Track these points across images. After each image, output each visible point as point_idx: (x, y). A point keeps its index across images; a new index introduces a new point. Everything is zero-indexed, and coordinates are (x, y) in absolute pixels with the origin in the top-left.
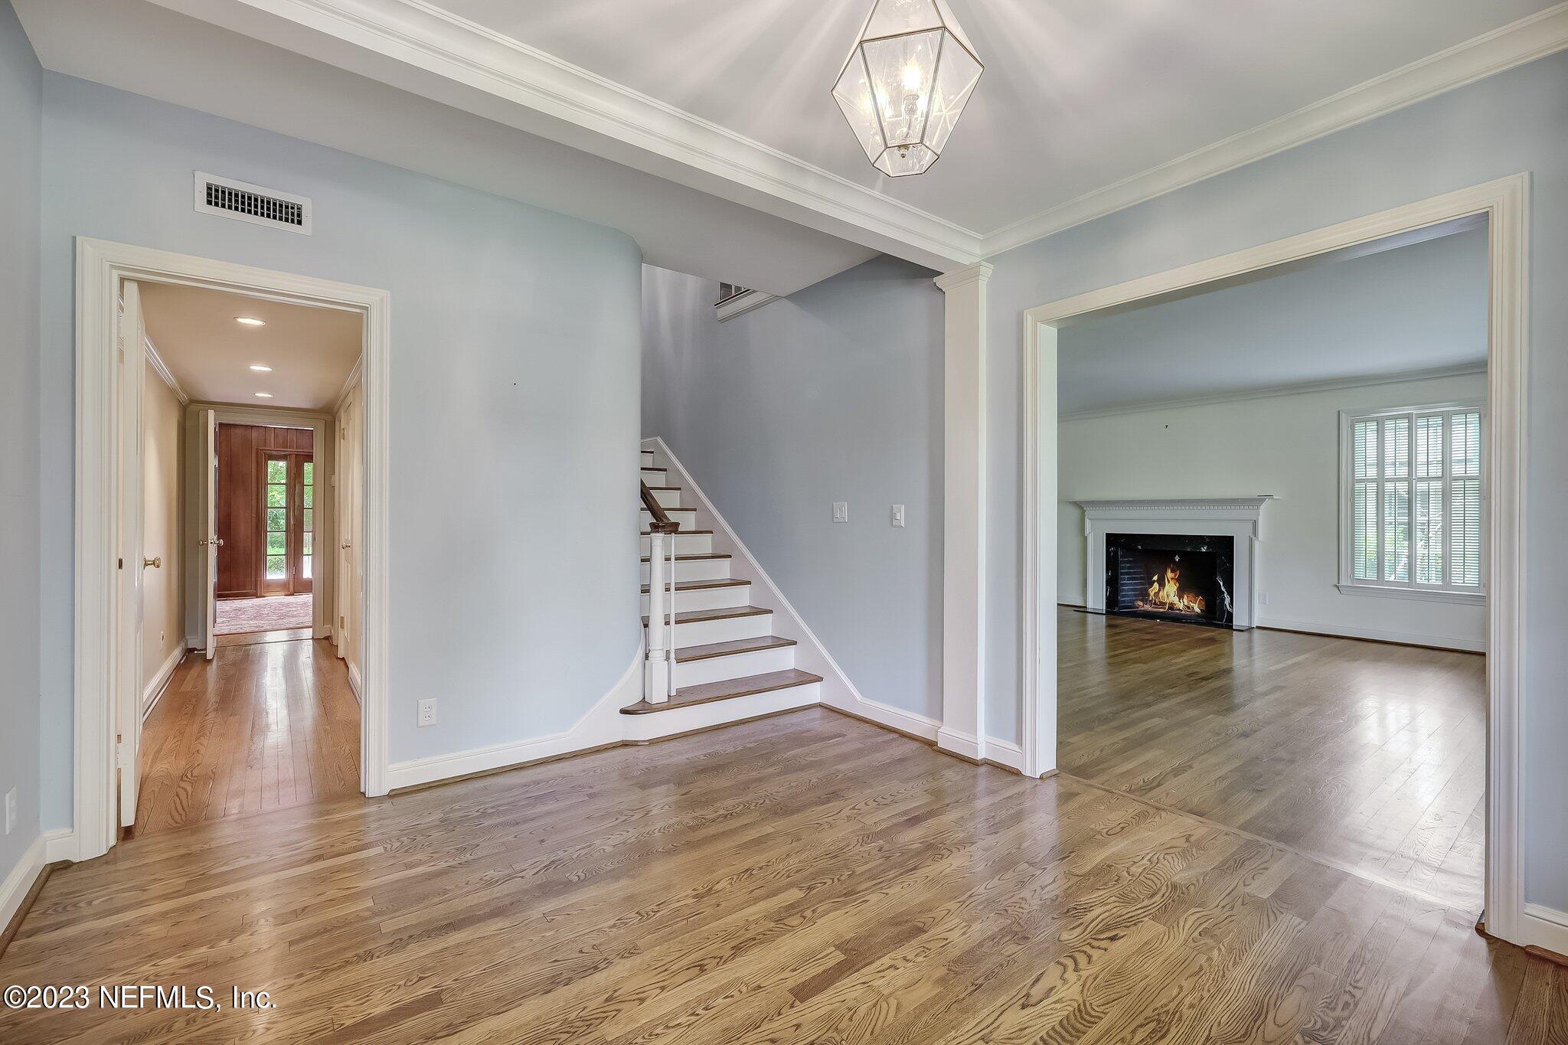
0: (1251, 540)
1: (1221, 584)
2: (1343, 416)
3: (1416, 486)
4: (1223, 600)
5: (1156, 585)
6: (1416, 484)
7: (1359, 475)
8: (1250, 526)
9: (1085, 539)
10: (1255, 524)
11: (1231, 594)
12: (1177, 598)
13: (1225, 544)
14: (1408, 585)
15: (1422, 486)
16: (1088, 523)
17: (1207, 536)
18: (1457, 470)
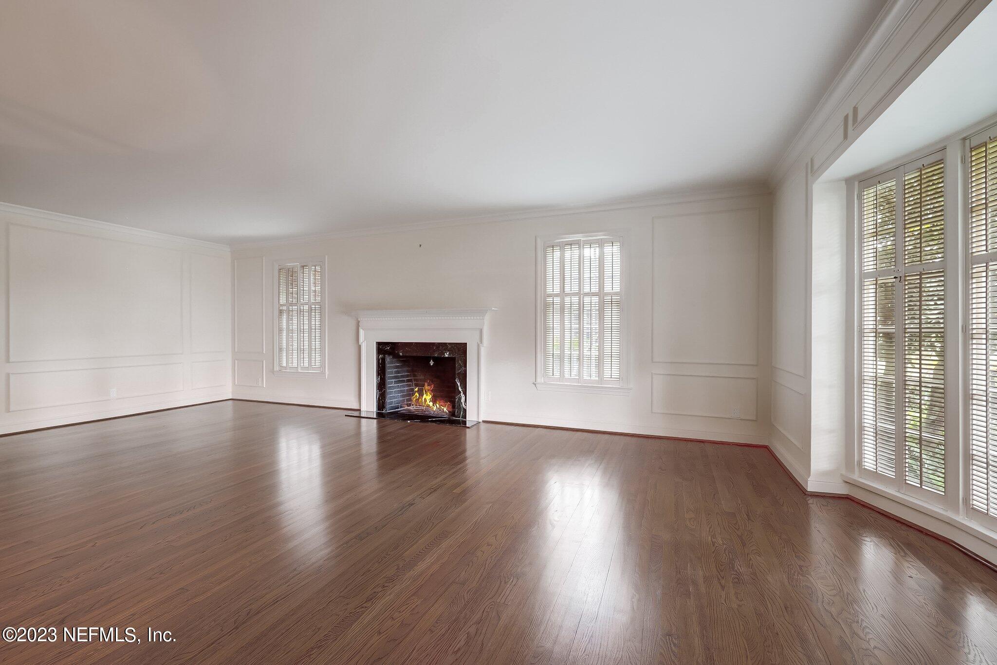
0: (478, 346)
1: (459, 385)
2: (539, 240)
3: (583, 300)
4: (460, 399)
5: (417, 394)
6: (583, 298)
7: (549, 291)
8: (478, 332)
9: (359, 347)
10: (481, 331)
11: (465, 394)
12: (431, 404)
13: (461, 349)
14: (578, 380)
15: (587, 299)
16: (362, 332)
17: (449, 343)
18: (608, 288)
